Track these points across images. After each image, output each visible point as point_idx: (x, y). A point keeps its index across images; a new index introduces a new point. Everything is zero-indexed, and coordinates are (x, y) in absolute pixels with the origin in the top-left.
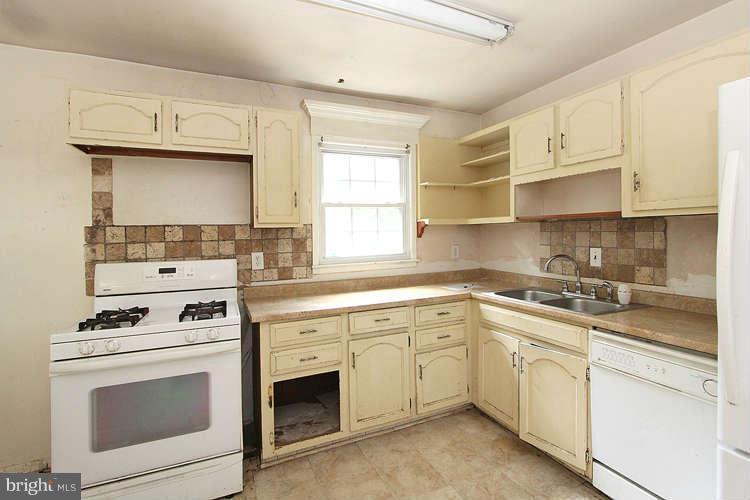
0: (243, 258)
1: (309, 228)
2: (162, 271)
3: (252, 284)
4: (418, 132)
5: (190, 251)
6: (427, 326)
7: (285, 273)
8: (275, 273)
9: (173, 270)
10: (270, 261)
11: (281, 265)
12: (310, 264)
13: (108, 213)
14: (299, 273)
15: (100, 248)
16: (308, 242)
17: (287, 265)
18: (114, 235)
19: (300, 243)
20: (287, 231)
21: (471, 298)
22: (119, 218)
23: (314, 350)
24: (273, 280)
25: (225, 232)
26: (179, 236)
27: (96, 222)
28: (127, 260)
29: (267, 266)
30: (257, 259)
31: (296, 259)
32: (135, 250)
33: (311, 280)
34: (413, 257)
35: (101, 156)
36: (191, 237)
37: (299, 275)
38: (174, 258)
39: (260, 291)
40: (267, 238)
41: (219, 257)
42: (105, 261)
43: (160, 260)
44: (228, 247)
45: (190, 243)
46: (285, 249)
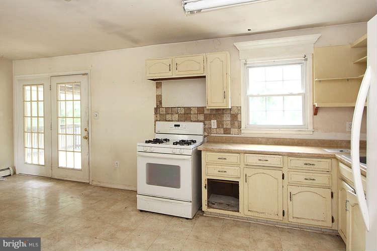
0: (207, 122)
1: (239, 109)
2: (175, 126)
3: (212, 135)
4: (313, 45)
5: (187, 118)
6: (297, 169)
7: (227, 131)
8: (222, 131)
9: (179, 126)
10: (220, 124)
11: (225, 126)
12: (240, 127)
13: (161, 103)
14: (234, 131)
15: (158, 115)
16: (239, 116)
17: (228, 127)
18: (162, 111)
19: (235, 116)
20: (228, 110)
21: (335, 158)
22: (164, 105)
23: (225, 168)
24: (221, 134)
25: (201, 110)
26: (183, 112)
27: (157, 106)
28: (166, 121)
29: (218, 127)
30: (214, 123)
31: (232, 124)
32: (168, 117)
33: (241, 136)
34: (311, 128)
35: (159, 82)
36: (187, 112)
37: (234, 132)
38: (181, 121)
39: (214, 138)
40: (218, 113)
41: (198, 121)
42: (160, 121)
43: (176, 121)
44: (201, 117)
45: (186, 115)
46: (227, 119)
